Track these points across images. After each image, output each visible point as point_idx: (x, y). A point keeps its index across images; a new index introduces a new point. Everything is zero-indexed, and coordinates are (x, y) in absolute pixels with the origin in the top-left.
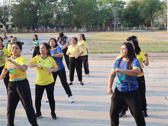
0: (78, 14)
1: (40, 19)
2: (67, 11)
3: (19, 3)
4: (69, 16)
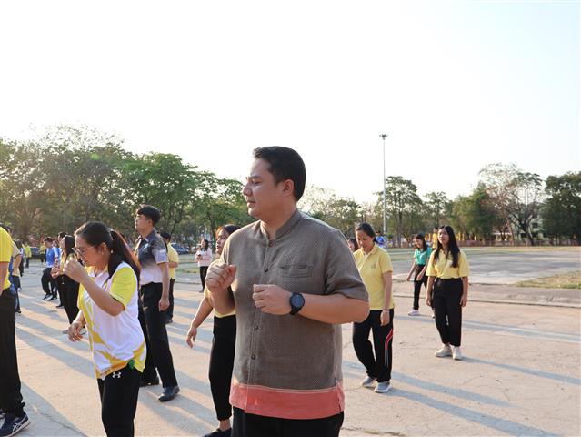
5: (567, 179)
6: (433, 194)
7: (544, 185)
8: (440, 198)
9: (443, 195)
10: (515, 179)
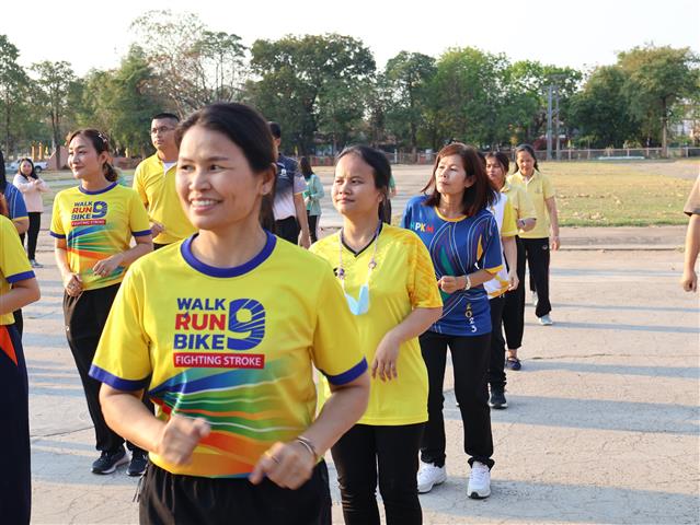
0: (439, 108)
1: (321, 124)
2: (402, 101)
3: (261, 79)
4: (411, 115)
5: (287, 47)
6: (47, 64)
7: (248, 57)
8: (61, 74)
9: (66, 68)
10: (200, 43)
